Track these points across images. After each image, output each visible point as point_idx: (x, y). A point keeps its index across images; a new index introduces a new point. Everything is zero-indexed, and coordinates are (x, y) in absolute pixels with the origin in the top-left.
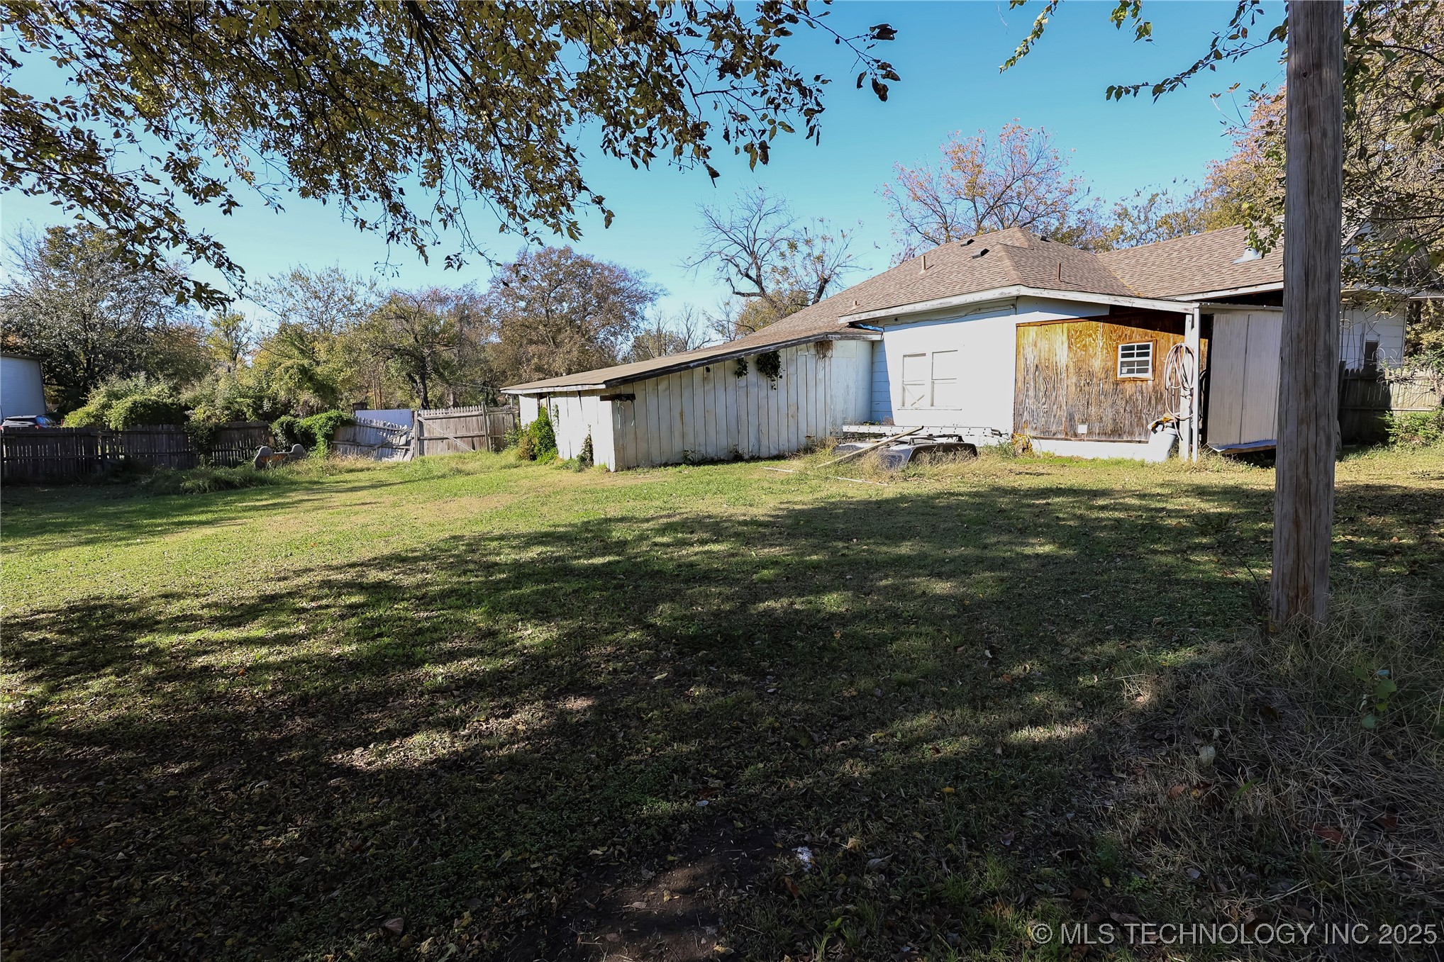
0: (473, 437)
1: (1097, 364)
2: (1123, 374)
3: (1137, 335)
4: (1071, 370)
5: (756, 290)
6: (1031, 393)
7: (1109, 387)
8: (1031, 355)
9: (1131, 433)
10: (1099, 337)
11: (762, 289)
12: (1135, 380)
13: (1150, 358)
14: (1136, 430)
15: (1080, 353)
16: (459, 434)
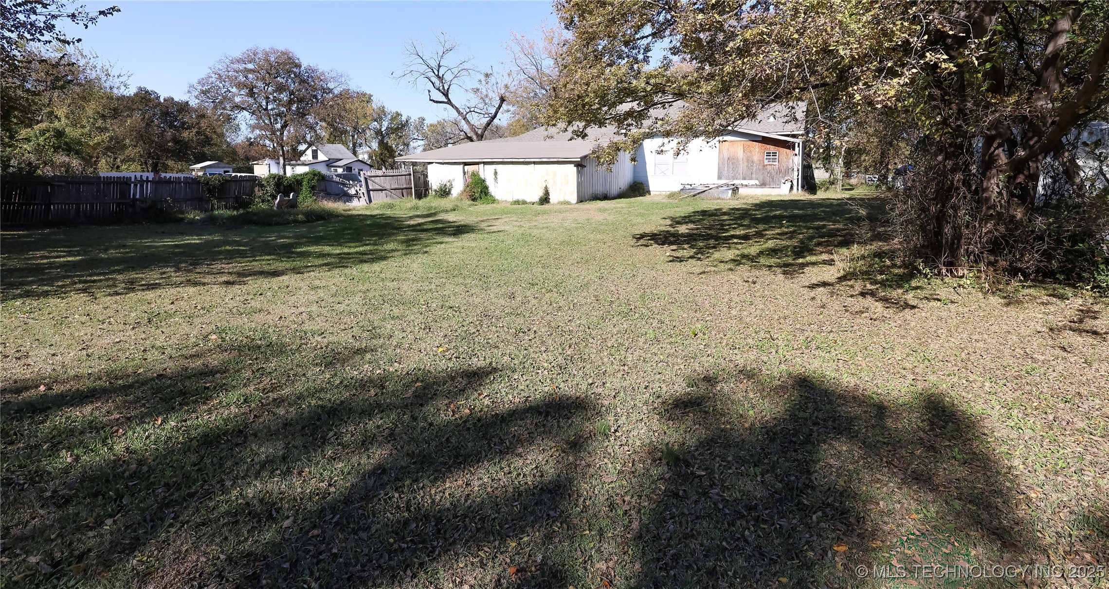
0: (402, 189)
1: (756, 158)
2: (766, 162)
3: (772, 149)
4: (745, 160)
5: (444, 99)
6: (726, 169)
7: (761, 167)
8: (726, 155)
9: (770, 185)
10: (757, 148)
11: (449, 100)
12: (771, 165)
13: (777, 157)
14: (772, 183)
15: (749, 154)
16: (392, 187)
